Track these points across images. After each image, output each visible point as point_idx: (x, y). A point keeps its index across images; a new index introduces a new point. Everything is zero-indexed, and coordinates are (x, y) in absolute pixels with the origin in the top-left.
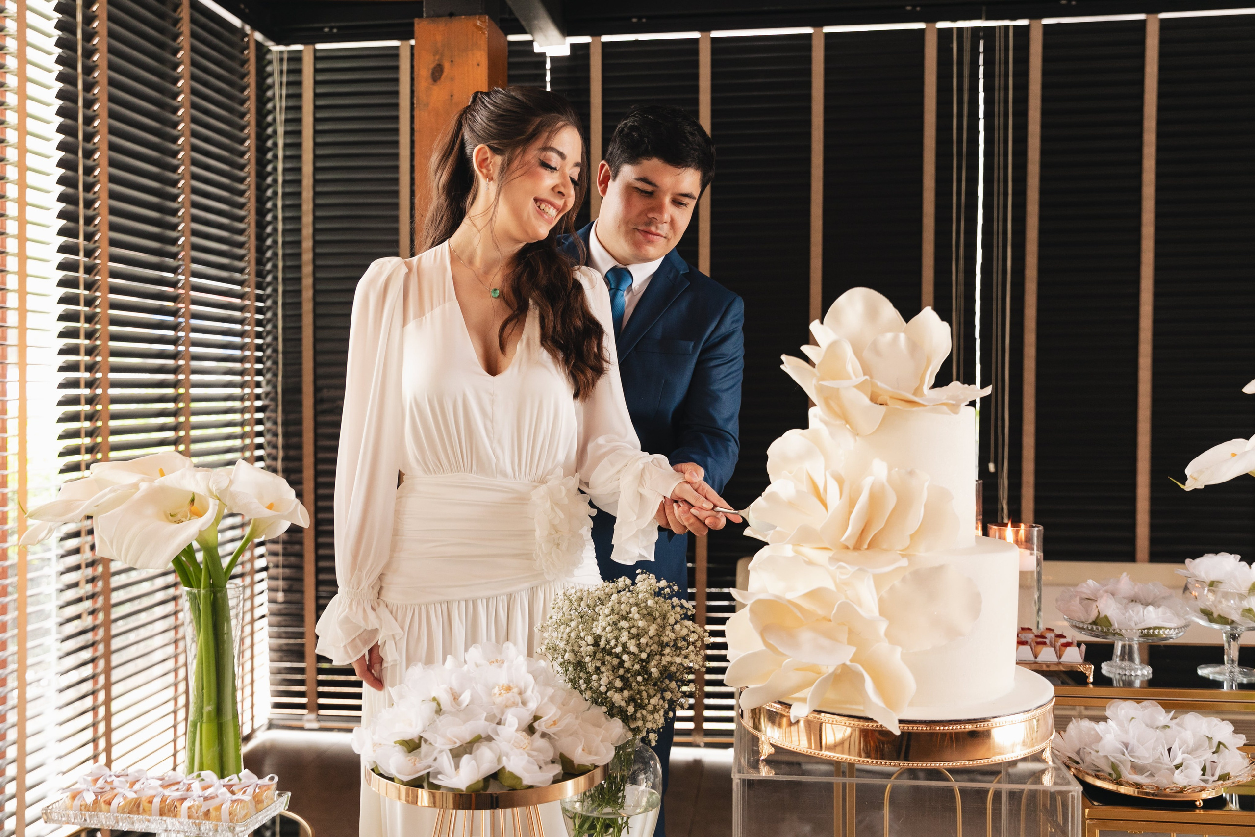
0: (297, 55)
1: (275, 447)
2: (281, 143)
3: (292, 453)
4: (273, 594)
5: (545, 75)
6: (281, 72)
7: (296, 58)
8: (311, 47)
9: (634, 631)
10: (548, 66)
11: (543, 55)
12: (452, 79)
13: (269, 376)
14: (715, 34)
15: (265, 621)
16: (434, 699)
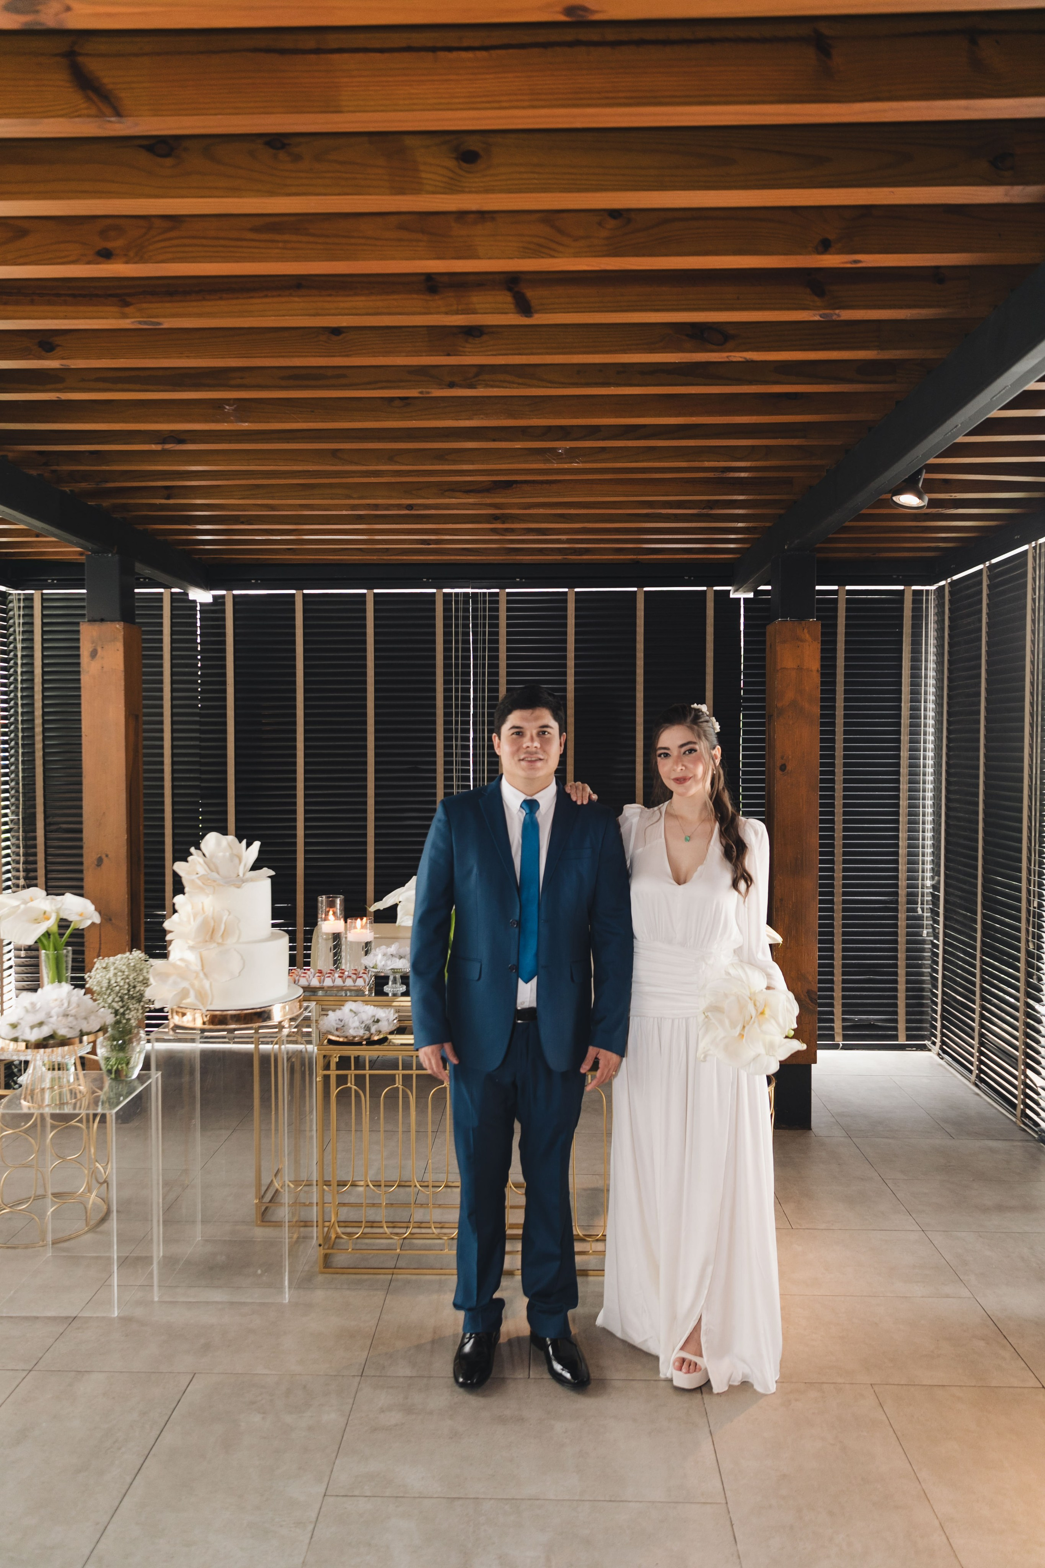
0: (30, 597)
1: (18, 854)
2: (19, 654)
3: (31, 858)
4: (18, 952)
5: (196, 615)
6: (19, 607)
7: (29, 599)
8: (40, 591)
9: (124, 977)
10: (198, 608)
11: (194, 601)
12: (102, 658)
13: (13, 808)
14: (305, 591)
15: (12, 971)
16: (25, 1007)
